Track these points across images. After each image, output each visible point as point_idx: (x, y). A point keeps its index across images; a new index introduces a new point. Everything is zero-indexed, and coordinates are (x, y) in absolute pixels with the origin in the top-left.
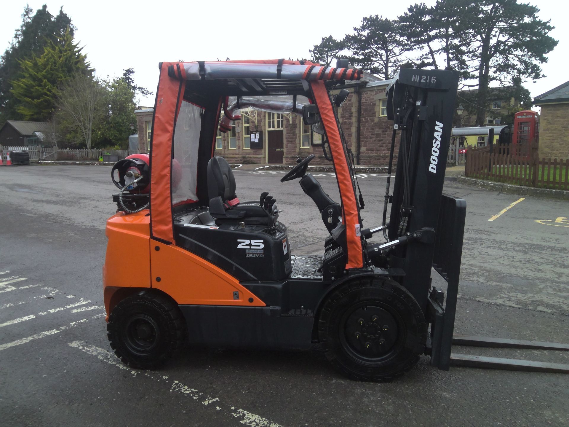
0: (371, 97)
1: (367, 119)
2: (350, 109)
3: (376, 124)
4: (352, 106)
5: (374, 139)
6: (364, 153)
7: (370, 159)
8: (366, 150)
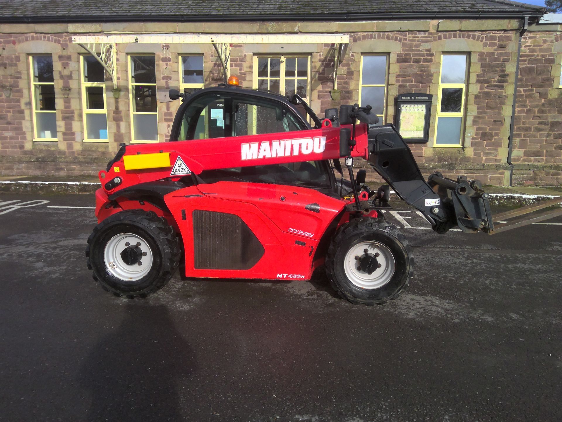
0: (545, 46)
1: (532, 90)
2: (502, 67)
3: (550, 103)
4: (507, 60)
5: (546, 133)
6: (518, 160)
7: (535, 174)
8: (524, 156)
